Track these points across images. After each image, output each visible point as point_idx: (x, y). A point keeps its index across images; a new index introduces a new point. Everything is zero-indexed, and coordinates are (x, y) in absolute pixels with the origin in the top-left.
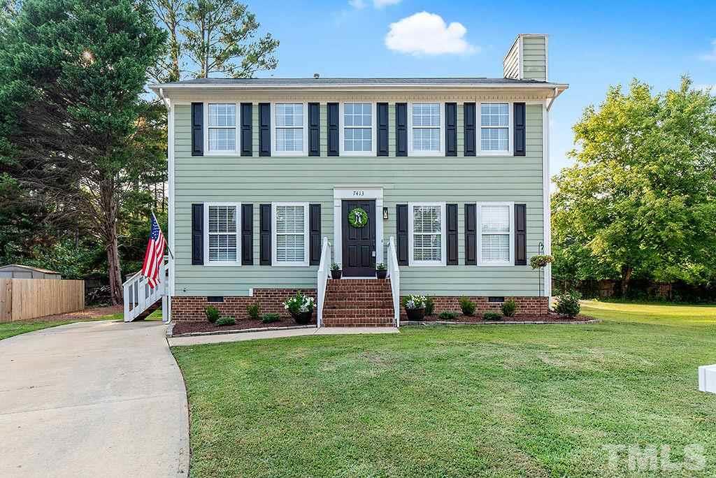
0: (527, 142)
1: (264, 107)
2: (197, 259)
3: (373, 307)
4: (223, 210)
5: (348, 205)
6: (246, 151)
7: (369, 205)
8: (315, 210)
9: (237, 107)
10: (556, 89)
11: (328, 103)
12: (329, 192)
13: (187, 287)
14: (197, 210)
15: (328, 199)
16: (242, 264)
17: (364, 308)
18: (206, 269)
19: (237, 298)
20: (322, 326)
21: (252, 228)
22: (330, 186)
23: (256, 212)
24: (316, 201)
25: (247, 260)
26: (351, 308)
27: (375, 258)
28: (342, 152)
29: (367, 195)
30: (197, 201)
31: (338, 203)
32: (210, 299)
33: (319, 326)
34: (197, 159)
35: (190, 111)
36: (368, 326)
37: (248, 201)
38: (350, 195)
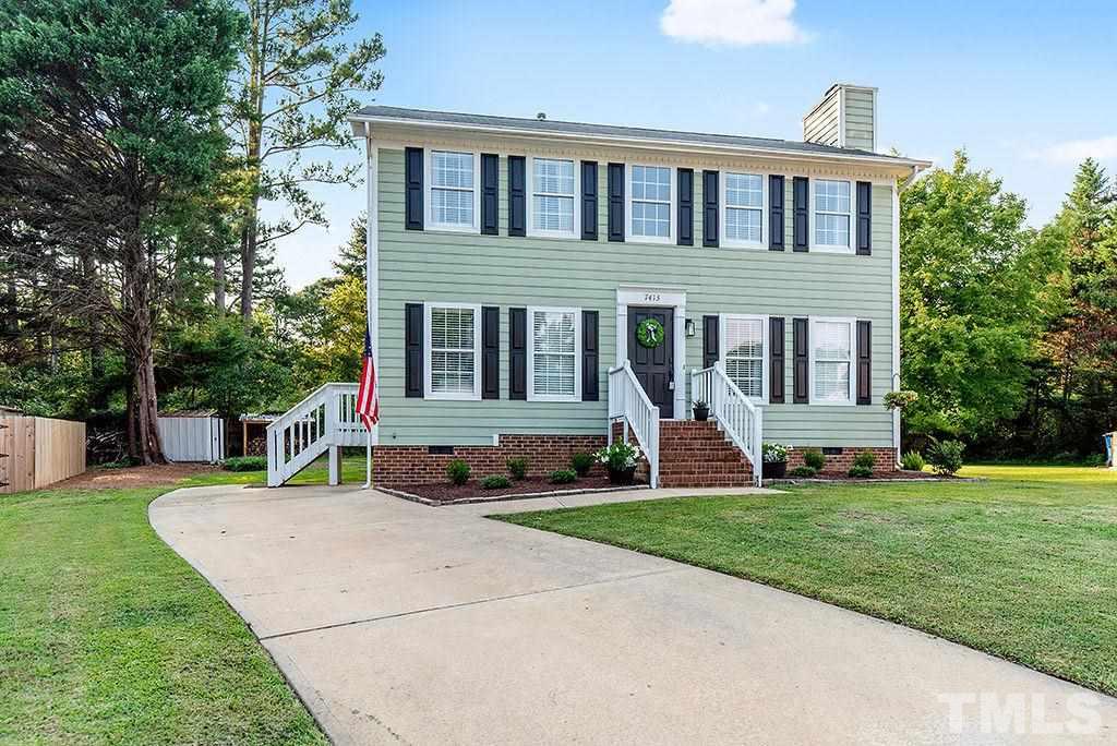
0: (873, 236)
1: (517, 163)
2: (414, 388)
3: (712, 461)
4: (453, 314)
5: (637, 314)
6: (489, 227)
7: (665, 315)
8: (591, 319)
9: (475, 158)
10: (917, 167)
11: (610, 164)
12: (610, 294)
13: (399, 431)
14: (413, 313)
15: (609, 303)
16: (483, 398)
17: (699, 461)
18: (426, 404)
19: (475, 448)
20: (658, 486)
21: (498, 342)
22: (612, 285)
23: (504, 319)
24: (592, 306)
25: (490, 391)
26: (683, 461)
27: (672, 391)
28: (629, 236)
29: (664, 300)
30: (414, 299)
31: (623, 311)
32: (433, 449)
33: (654, 486)
34: (414, 235)
35: (402, 159)
36: (720, 485)
37: (492, 302)
38: (640, 299)
